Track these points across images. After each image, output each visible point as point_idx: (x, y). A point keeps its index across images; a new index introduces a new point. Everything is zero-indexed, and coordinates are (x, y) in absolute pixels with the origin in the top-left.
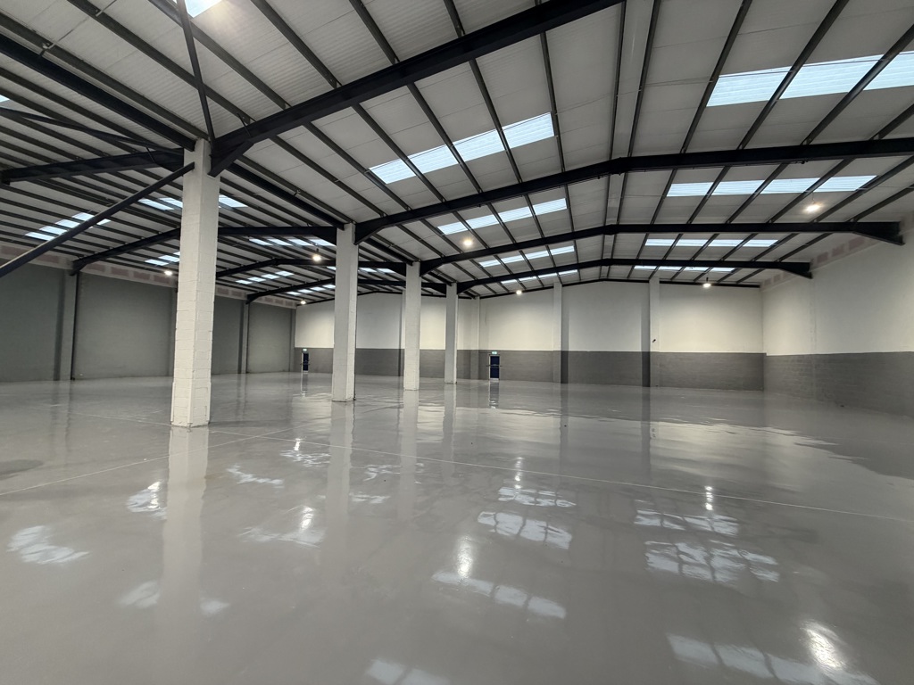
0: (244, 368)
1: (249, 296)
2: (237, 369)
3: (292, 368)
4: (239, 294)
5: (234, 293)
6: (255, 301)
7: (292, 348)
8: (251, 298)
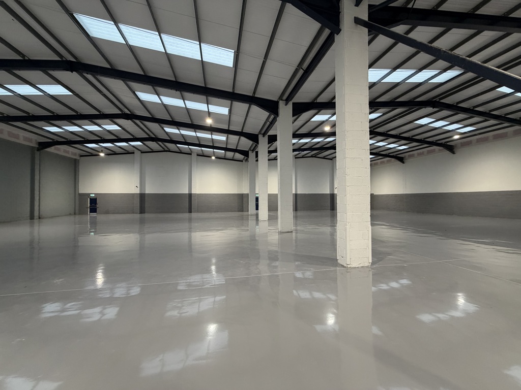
0: (36, 214)
1: (40, 144)
2: (28, 214)
3: (77, 211)
4: (30, 140)
5: (26, 139)
6: (48, 150)
7: (77, 193)
8: (43, 146)
